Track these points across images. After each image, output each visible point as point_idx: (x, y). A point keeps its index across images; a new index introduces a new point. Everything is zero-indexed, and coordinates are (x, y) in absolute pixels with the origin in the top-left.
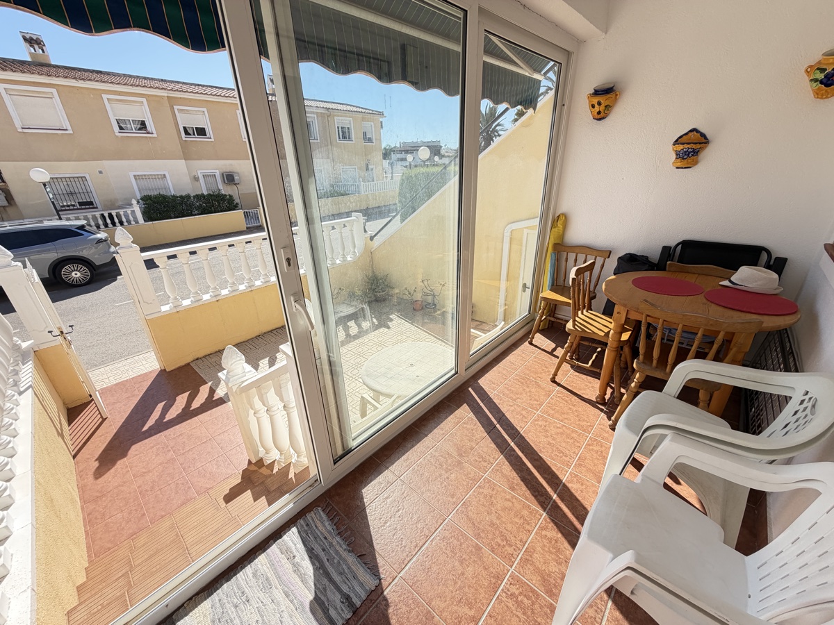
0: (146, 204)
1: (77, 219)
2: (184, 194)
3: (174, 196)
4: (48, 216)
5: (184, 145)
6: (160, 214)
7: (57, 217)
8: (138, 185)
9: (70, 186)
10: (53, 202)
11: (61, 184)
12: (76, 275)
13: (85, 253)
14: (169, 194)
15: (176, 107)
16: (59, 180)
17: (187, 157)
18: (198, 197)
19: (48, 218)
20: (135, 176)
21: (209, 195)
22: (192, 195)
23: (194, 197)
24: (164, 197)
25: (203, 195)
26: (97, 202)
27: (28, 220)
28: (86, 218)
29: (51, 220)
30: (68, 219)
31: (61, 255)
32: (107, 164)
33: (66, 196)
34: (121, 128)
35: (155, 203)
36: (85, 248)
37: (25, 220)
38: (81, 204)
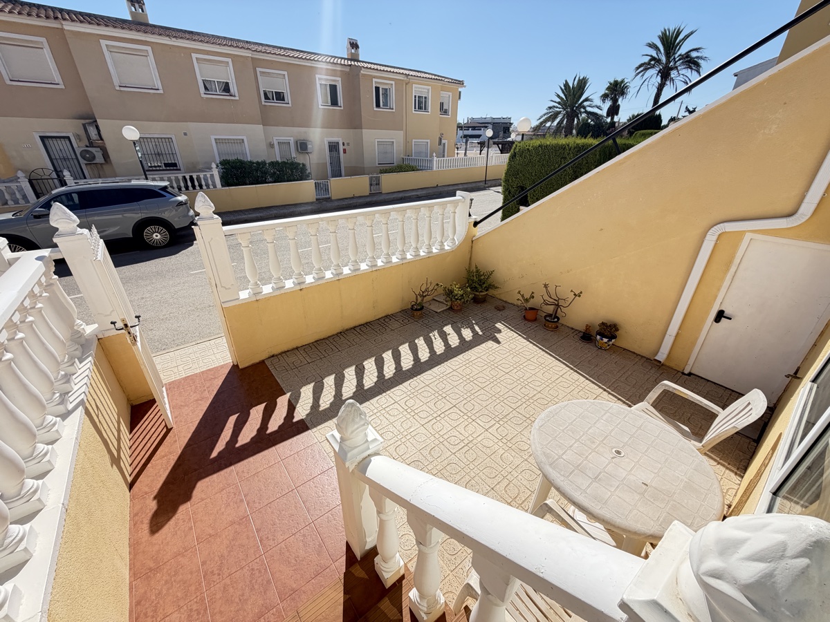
0: (224, 168)
1: (162, 179)
2: (260, 161)
3: (251, 162)
4: (135, 176)
5: (263, 109)
6: (237, 179)
7: (144, 177)
8: (218, 149)
9: (158, 146)
10: (141, 161)
11: (150, 144)
12: (157, 237)
13: (166, 215)
14: (246, 160)
15: (258, 70)
16: (149, 140)
17: (265, 122)
18: (273, 164)
19: (137, 178)
20: (215, 139)
21: (284, 163)
22: (267, 162)
23: (270, 164)
24: (241, 162)
25: (277, 162)
26: (181, 164)
27: (120, 178)
28: (169, 179)
29: (139, 179)
30: (154, 180)
31: (144, 216)
32: (192, 126)
33: (154, 156)
34: (206, 88)
35: (233, 168)
36: (167, 210)
37: (117, 178)
38: (166, 165)
